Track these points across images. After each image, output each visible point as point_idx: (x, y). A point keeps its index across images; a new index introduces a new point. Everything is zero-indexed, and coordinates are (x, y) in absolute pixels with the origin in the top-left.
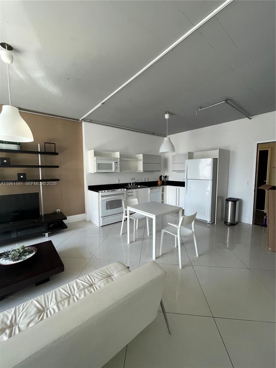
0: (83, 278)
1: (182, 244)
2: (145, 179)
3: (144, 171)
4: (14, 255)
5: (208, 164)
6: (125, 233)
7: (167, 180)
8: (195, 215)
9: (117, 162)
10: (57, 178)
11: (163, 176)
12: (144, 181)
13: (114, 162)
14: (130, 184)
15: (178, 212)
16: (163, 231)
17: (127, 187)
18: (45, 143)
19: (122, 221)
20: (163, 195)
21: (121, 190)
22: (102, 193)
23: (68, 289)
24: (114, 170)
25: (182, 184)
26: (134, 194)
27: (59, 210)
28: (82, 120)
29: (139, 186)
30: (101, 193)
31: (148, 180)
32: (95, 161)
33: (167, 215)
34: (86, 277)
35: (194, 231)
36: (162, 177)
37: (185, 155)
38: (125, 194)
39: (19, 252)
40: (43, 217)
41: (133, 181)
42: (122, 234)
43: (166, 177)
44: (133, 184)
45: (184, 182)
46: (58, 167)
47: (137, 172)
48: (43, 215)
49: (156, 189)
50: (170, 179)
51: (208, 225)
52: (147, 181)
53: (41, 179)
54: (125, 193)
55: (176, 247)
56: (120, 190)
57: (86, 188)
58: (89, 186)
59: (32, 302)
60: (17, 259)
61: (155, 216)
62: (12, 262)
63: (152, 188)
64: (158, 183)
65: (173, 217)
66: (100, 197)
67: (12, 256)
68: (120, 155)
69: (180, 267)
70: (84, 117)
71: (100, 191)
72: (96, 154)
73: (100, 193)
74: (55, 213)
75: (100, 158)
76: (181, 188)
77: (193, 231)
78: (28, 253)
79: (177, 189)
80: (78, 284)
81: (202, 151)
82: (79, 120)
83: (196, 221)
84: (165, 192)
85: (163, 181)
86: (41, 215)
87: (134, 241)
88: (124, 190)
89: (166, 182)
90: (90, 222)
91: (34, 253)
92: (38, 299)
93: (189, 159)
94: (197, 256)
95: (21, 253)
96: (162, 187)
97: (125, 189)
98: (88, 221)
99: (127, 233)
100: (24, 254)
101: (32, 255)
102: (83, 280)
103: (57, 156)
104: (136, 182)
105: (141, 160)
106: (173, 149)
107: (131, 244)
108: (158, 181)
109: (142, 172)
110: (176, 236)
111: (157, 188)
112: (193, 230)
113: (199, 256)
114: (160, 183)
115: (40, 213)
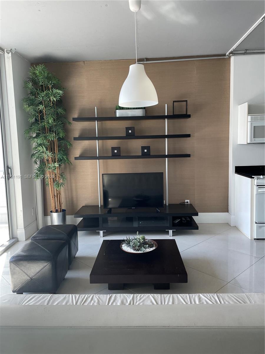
0: (208, 295)
4: (135, 244)
10: (188, 153)
18: (174, 102)
22: (260, 181)
23: (188, 301)
27: (188, 201)
28: (230, 54)
32: (249, 124)
34: (214, 296)
39: (139, 242)
40: (167, 208)
46: (189, 136)
48: (167, 205)
53: (166, 154)
57: (231, 169)
58: (236, 167)
59: (148, 296)
60: (137, 249)
62: (132, 251)
66: (255, 187)
67: (133, 245)
70: (234, 47)
71: (255, 177)
72: (252, 110)
73: (256, 180)
74: (183, 205)
75: (259, 116)
78: (148, 245)
80: (201, 299)
82: (225, 55)
86: (166, 204)
90: (236, 228)
91: (154, 248)
92: (155, 296)
95: (141, 244)
98: (231, 226)
100: (144, 246)
101: (151, 249)
102: (209, 298)
103: (189, 119)
115: (164, 201)
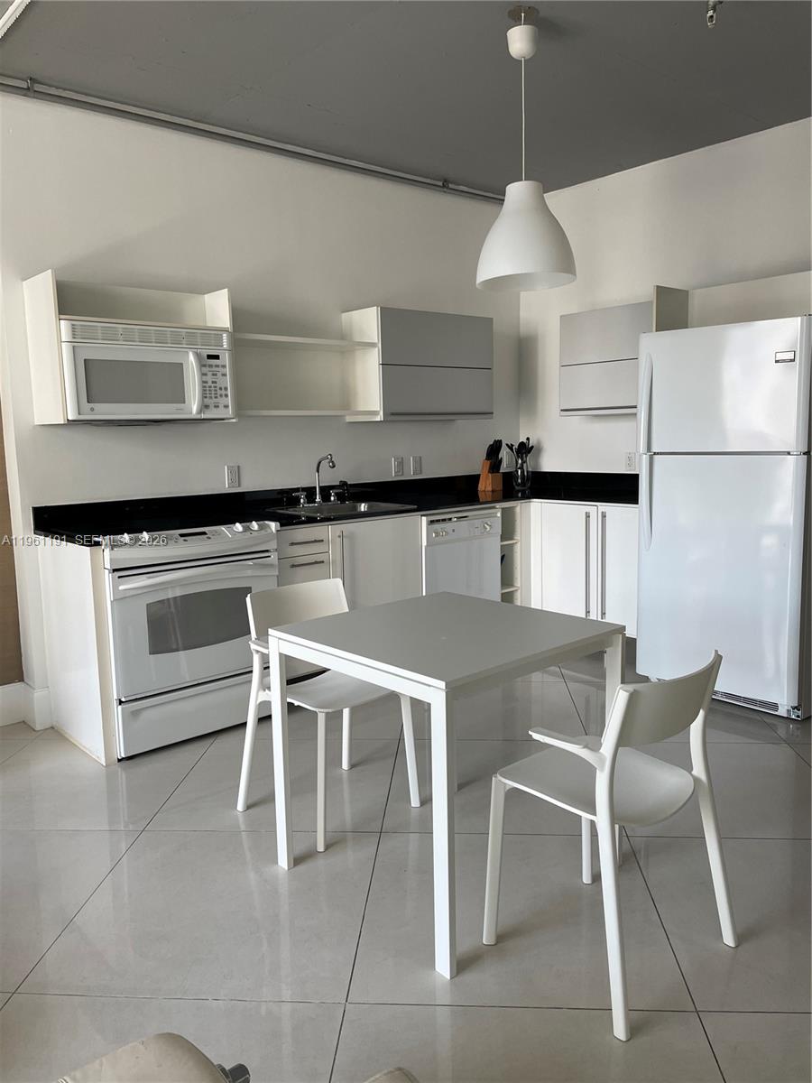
1: (625, 861)
2: (401, 464)
3: (395, 415)
5: (780, 357)
6: (261, 801)
7: (529, 467)
8: (711, 671)
9: (217, 357)
11: (511, 447)
12: (392, 475)
13: (198, 356)
14: (310, 492)
15: (598, 657)
16: (502, 783)
17: (291, 512)
19: (245, 724)
20: (506, 559)
21: (247, 529)
22: (119, 552)
24: (195, 408)
25: (620, 488)
26: (333, 552)
29: (363, 507)
30: (110, 552)
31: (419, 469)
32: (66, 349)
33: (536, 677)
35: (703, 777)
36: (504, 454)
37: (637, 308)
38: (274, 557)
41: (329, 477)
42: (248, 807)
43: (524, 449)
44: (326, 497)
45: (635, 477)
47: (348, 419)
49: (464, 523)
50: (551, 462)
51: (782, 732)
52: (410, 474)
54: (272, 545)
55: (586, 878)
56: (238, 527)
57: (21, 521)
58: (36, 510)
61: (442, 684)
63: (440, 514)
64: (481, 487)
65: (571, 685)
66: (107, 578)
68: (236, 313)
69: (620, 1030)
71: (105, 540)
72: (72, 301)
73: (107, 551)
75: (98, 324)
76: (614, 510)
77: (696, 780)
79: (588, 516)
81: (742, 277)
83: (718, 707)
84: (518, 537)
85: (509, 478)
87: (321, 848)
88: (261, 528)
89: (523, 484)
90: (55, 734)
93: (661, 327)
94: (728, 939)
96: (504, 510)
97: (273, 526)
99: (271, 798)
104: (344, 484)
105: (373, 345)
106: (563, 258)
107: (302, 868)
108: (479, 475)
109: (380, 418)
110: (585, 816)
111: (472, 512)
112: (699, 769)
113: (740, 938)
114: (490, 488)
